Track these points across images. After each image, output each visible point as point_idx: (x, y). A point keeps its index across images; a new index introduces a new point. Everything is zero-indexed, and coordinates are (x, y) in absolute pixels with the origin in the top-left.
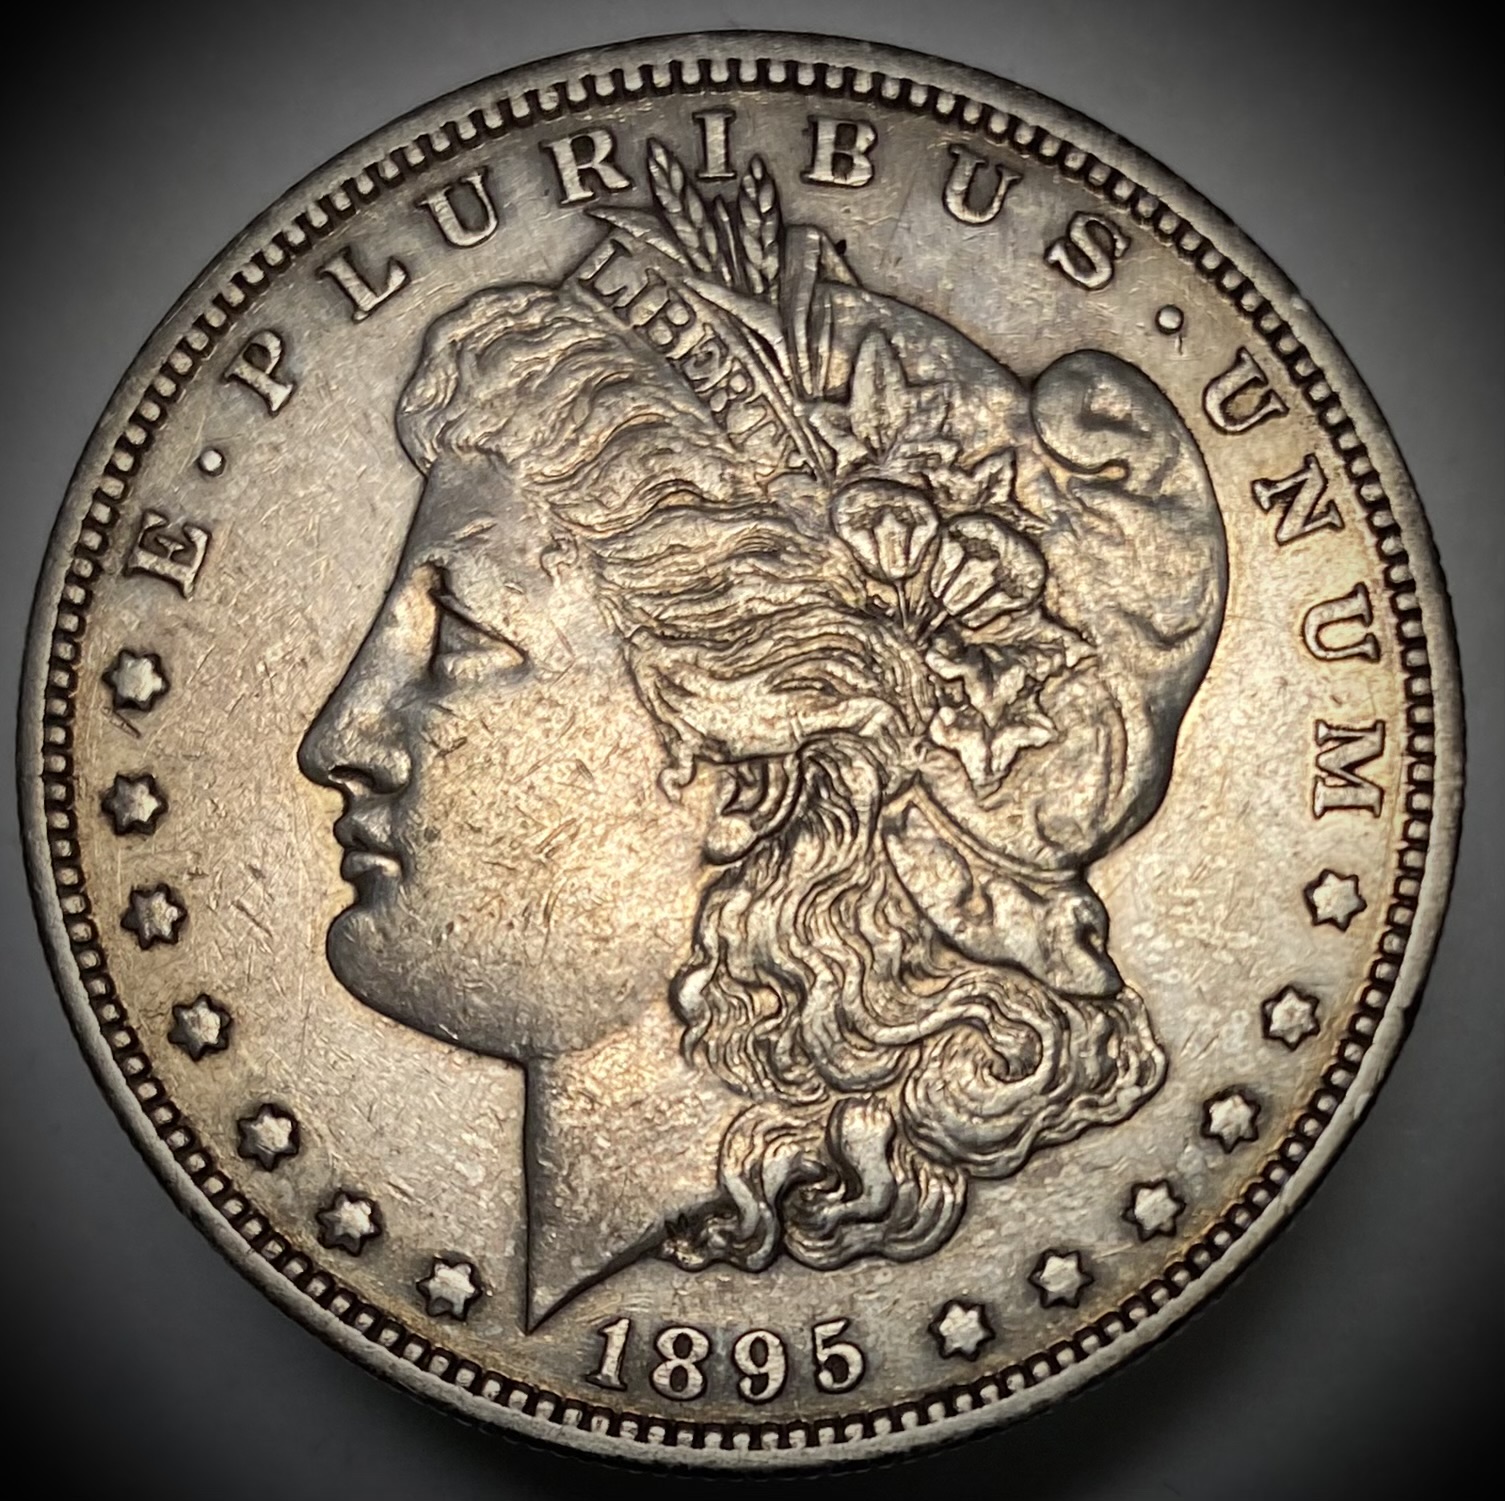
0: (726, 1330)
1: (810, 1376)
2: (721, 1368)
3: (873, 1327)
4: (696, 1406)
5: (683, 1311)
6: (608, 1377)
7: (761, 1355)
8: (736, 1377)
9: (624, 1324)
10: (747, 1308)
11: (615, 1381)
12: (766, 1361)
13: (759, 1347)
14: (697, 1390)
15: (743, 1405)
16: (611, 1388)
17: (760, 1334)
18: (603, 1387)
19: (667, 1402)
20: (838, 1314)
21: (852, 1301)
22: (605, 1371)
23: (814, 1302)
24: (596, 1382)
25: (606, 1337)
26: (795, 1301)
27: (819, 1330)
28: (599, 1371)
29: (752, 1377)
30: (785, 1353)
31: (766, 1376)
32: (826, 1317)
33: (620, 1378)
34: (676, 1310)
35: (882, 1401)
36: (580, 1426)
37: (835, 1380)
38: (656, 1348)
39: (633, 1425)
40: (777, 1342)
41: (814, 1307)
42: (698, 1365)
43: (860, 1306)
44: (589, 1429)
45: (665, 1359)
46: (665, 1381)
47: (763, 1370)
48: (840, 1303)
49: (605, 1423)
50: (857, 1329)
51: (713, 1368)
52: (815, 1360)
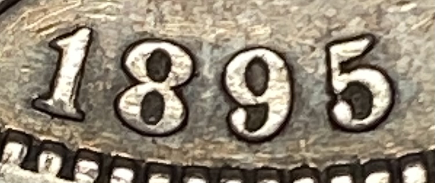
0: (215, 46)
1: (322, 109)
2: (207, 95)
3: (406, 46)
4: (174, 143)
5: (161, 20)
6: (61, 103)
7: (260, 80)
8: (226, 108)
9: (83, 35)
10: (243, 20)
11: (70, 109)
12: (265, 87)
13: (257, 69)
14: (175, 123)
15: (234, 144)
16: (65, 117)
17: (259, 53)
18: (54, 115)
19: (136, 137)
20: (362, 30)
21: (380, 13)
22: (58, 95)
23: (331, 12)
24: (45, 110)
25: (60, 51)
26: (305, 11)
27: (335, 50)
28: (50, 94)
29: (247, 107)
30: (291, 79)
31: (265, 107)
32: (344, 33)
33: (76, 105)
34: (150, 18)
35: (415, 143)
36: (23, 166)
37: (355, 115)
38: (123, 67)
39: (93, 166)
40: (280, 63)
41: (329, 20)
42: (178, 90)
43: (389, 19)
44: (35, 170)
45: (135, 82)
46: (136, 110)
47: (261, 100)
48: (364, 15)
49: (57, 162)
50: (385, 49)
51: (196, 95)
52: (330, 89)
